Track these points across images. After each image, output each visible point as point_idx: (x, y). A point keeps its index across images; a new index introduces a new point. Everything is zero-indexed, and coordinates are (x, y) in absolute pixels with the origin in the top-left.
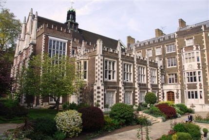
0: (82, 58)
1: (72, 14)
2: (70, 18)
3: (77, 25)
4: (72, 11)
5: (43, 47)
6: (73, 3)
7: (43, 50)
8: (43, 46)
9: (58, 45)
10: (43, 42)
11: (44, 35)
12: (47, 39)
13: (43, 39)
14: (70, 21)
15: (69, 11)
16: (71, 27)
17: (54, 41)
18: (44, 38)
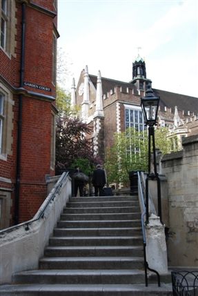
0: (178, 131)
1: (139, 67)
2: (139, 73)
3: (149, 82)
4: (140, 61)
5: (118, 121)
6: (139, 48)
7: (119, 124)
8: (118, 119)
9: (136, 116)
10: (118, 112)
11: (118, 104)
12: (122, 109)
13: (117, 109)
14: (139, 77)
15: (136, 62)
16: (141, 86)
17: (132, 111)
18: (118, 107)
